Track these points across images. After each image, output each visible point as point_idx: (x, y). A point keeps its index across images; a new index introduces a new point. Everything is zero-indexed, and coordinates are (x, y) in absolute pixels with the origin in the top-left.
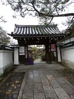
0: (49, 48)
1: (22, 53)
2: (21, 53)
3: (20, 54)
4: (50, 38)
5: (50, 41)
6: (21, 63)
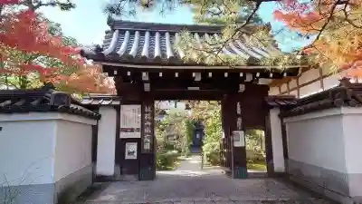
0: (239, 112)
1: (132, 130)
2: (126, 130)
4: (241, 75)
5: (242, 88)
6: (124, 170)
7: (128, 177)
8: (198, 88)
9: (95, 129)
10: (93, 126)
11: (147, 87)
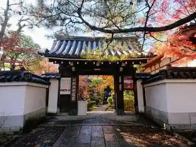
0: (120, 81)
1: (66, 90)
2: (63, 90)
3: (62, 93)
5: (121, 69)
6: (62, 110)
7: (64, 114)
8: (99, 69)
9: (48, 90)
10: (47, 88)
11: (73, 69)
